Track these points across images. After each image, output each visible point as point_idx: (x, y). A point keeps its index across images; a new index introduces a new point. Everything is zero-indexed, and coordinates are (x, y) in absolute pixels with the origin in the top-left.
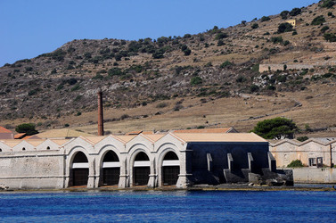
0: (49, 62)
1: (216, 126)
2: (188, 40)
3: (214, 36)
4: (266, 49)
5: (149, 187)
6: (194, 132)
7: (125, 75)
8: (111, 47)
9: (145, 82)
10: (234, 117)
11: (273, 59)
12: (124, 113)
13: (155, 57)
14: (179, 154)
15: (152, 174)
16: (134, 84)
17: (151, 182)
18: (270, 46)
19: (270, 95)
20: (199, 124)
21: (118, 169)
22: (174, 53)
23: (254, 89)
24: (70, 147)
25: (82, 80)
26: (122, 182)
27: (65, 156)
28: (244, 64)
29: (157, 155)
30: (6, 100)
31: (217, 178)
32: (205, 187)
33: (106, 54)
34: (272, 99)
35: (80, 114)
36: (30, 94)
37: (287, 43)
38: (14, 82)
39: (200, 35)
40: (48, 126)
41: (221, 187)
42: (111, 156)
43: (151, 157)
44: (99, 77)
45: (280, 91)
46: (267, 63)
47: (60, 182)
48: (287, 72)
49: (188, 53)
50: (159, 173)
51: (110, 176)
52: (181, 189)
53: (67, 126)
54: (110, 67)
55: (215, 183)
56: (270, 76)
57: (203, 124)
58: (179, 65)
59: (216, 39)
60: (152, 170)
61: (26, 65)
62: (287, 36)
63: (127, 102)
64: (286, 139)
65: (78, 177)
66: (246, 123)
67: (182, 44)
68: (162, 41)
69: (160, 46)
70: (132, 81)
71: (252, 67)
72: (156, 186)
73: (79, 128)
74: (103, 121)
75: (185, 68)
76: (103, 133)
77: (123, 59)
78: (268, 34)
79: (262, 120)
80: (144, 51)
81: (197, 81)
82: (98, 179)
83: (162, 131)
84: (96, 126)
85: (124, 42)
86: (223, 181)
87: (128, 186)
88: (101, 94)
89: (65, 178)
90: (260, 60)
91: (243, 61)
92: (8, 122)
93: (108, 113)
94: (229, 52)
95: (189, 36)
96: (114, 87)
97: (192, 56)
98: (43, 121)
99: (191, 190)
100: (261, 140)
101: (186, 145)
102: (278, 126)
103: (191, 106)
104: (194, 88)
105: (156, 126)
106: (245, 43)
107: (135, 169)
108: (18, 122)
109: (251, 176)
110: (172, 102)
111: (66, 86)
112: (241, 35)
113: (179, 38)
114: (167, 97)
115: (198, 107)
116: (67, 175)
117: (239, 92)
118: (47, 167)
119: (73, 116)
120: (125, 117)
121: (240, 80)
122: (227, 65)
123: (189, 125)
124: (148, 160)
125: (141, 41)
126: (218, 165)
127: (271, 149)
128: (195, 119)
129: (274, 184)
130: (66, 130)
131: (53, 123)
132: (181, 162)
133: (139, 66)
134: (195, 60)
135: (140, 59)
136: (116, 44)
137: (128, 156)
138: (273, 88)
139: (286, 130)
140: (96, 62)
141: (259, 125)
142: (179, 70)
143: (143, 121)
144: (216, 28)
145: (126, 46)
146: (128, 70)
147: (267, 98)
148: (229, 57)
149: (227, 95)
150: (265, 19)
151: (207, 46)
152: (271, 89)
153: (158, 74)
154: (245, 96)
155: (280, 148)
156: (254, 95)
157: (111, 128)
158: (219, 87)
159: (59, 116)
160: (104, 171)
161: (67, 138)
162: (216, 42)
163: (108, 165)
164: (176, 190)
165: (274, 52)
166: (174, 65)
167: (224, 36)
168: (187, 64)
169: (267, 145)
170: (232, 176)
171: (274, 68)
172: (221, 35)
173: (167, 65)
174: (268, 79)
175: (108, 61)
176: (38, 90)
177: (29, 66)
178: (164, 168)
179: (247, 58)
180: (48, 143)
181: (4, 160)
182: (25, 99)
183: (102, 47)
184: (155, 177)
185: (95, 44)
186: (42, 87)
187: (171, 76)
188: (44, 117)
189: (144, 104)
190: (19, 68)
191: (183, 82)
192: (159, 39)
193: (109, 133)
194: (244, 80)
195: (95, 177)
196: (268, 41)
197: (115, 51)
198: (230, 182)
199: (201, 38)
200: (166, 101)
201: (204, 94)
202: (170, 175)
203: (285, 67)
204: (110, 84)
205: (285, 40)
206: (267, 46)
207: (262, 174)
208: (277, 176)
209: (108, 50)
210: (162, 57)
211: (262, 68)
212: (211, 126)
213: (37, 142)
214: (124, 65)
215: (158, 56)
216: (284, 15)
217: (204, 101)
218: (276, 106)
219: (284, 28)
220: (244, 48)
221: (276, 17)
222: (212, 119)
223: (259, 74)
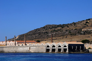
0: (42, 29)
5: (61, 52)
6: (70, 42)
7: (56, 31)
8: (54, 26)
9: (60, 33)
10: (77, 39)
11: (85, 28)
13: (62, 28)
14: (67, 46)
16: (58, 33)
17: (61, 51)
19: (84, 35)
20: (70, 40)
21: (55, 49)
22: (66, 27)
23: (81, 34)
25: (48, 32)
27: (45, 46)
29: (63, 46)
30: (35, 36)
32: (72, 52)
33: (53, 27)
34: (85, 36)
37: (87, 25)
38: (36, 32)
40: (42, 41)
41: (75, 53)
42: (54, 46)
44: (51, 31)
47: (45, 51)
48: (87, 31)
49: (68, 27)
50: (63, 50)
51: (54, 50)
52: (67, 53)
53: (46, 41)
54: (53, 30)
55: (74, 52)
57: (71, 40)
60: (62, 49)
61: (38, 29)
62: (87, 24)
63: (57, 36)
65: (48, 50)
66: (79, 40)
67: (67, 25)
68: (63, 25)
71: (81, 30)
72: (62, 52)
73: (48, 41)
74: (52, 40)
75: (68, 30)
76: (52, 42)
78: (84, 23)
80: (60, 27)
81: (70, 32)
84: (51, 41)
85: (56, 25)
87: (57, 52)
88: (52, 35)
90: (82, 29)
92: (35, 40)
93: (53, 38)
95: (69, 24)
96: (54, 33)
98: (41, 40)
99: (69, 53)
101: (68, 44)
102: (86, 41)
103: (69, 37)
104: (69, 34)
105: (62, 41)
106: (79, 25)
108: (37, 40)
109: (81, 50)
110: (65, 36)
111: (45, 33)
118: (42, 48)
119: (47, 39)
120: (56, 39)
121: (78, 32)
122: (76, 29)
123: (68, 41)
124: (61, 47)
125: (59, 25)
126: (74, 48)
129: (85, 52)
130: (45, 41)
132: (67, 48)
133: (59, 30)
134: (70, 28)
135: (59, 28)
136: (55, 25)
137: (57, 46)
138: (85, 34)
140: (51, 29)
141: (82, 41)
142: (66, 30)
143: (60, 40)
144: (74, 22)
145: (57, 26)
147: (84, 36)
148: (76, 28)
149: (76, 35)
150: (83, 21)
151: (72, 26)
154: (79, 35)
155: (86, 45)
156: (81, 35)
158: (74, 33)
159: (44, 39)
161: (46, 43)
162: (74, 25)
163: (53, 48)
165: (85, 27)
169: (84, 45)
170: (77, 50)
171: (85, 30)
172: (75, 24)
174: (84, 32)
178: (64, 49)
179: (80, 28)
180: (42, 44)
182: (38, 36)
185: (51, 25)
186: (41, 33)
188: (41, 39)
189: (60, 37)
191: (67, 33)
193: (53, 42)
194: (79, 32)
195: (51, 50)
197: (54, 27)
198: (77, 52)
199: (71, 24)
200: (64, 36)
202: (65, 50)
204: (53, 33)
206: (83, 26)
207: (83, 50)
211: (83, 30)
212: (73, 41)
213: (40, 44)
214: (56, 29)
215: (63, 28)
216: (87, 20)
217: (71, 36)
219: (87, 22)
220: (79, 26)
221: (85, 20)
222: (73, 40)
223: (82, 31)
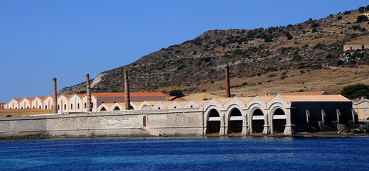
0: (191, 46)
1: (312, 90)
2: (291, 29)
3: (310, 25)
4: (348, 34)
5: (264, 134)
6: (296, 94)
7: (245, 54)
8: (235, 35)
9: (259, 59)
10: (326, 84)
11: (354, 41)
12: (245, 81)
13: (266, 41)
14: (285, 111)
15: (266, 125)
16: (251, 60)
17: (265, 131)
18: (352, 32)
19: (352, 67)
20: (299, 89)
21: (241, 122)
22: (280, 38)
23: (340, 63)
24: (206, 106)
25: (214, 58)
26: (244, 131)
27: (203, 112)
28: (332, 45)
29: (269, 111)
30: (162, 73)
31: (314, 128)
32: (305, 134)
33: (231, 40)
34: (354, 70)
35: (213, 82)
36: (179, 69)
37: (364, 30)
38: (168, 61)
39: (299, 25)
40: (191, 91)
41: (316, 134)
42: (236, 112)
43: (265, 112)
44: (226, 56)
45: (360, 64)
46: (349, 44)
47: (201, 130)
48: (365, 50)
49: (290, 38)
50: (271, 124)
51: (235, 127)
52: (288, 136)
53: (204, 91)
54: (234, 49)
55: (312, 131)
56: (352, 54)
57: (302, 88)
58: (284, 46)
59: (311, 27)
60: (266, 122)
61: (176, 49)
62: (363, 25)
63: (247, 73)
64: (366, 100)
65: (213, 127)
66: (335, 88)
67: (287, 32)
68: (271, 30)
69: (270, 33)
70: (250, 58)
71: (338, 47)
72: (269, 133)
73: (213, 92)
74: (230, 88)
75: (288, 48)
76: (230, 96)
77: (243, 43)
78: (349, 23)
79: (347, 85)
80: (258, 37)
81: (297, 58)
82: (227, 128)
83: (272, 94)
84: (225, 91)
85: (244, 31)
86: (318, 130)
87: (248, 134)
88: (228, 68)
89: (204, 128)
90: (344, 42)
91: (332, 43)
92: (164, 89)
93: (233, 81)
94: (321, 37)
95: (291, 26)
96: (237, 63)
97: (293, 40)
98: (188, 88)
99: (295, 137)
100: (346, 100)
101: (290, 104)
102: (359, 89)
103: (293, 76)
104: (295, 63)
105: (268, 90)
106: (332, 30)
107: (254, 122)
108: (170, 89)
109: (339, 126)
110: (279, 73)
111: (203, 63)
112: (329, 24)
113: (284, 27)
114: (275, 70)
115: (298, 77)
116: (205, 126)
117: (329, 65)
118: (191, 121)
119: (208, 84)
120: (245, 84)
121: (329, 57)
122: (319, 46)
123: (292, 89)
124: (263, 115)
125: (256, 30)
126: (315, 117)
127: (354, 106)
128: (296, 85)
129: (357, 132)
130: (204, 93)
131: (194, 89)
132: (287, 116)
133: (255, 48)
134: (296, 43)
135: (255, 43)
136: (238, 33)
137: (248, 112)
138: (355, 62)
139: (365, 92)
140: (224, 45)
141: (345, 89)
142: (284, 50)
143: (258, 87)
144: (311, 19)
145: (246, 34)
146: (247, 51)
147: (350, 69)
148: (321, 40)
149: (320, 67)
150: (347, 13)
151: (304, 33)
152: (352, 63)
153: (268, 53)
154: (334, 68)
155: (361, 106)
156: (340, 67)
157: (235, 92)
158: (314, 62)
159: (199, 84)
160: (231, 123)
161: (204, 99)
162: (311, 30)
163: (233, 118)
164: (284, 136)
165: (354, 36)
166: (280, 47)
167: (317, 25)
168: (290, 46)
169: (350, 104)
170: (325, 126)
171: (355, 48)
172: (315, 25)
173: (275, 47)
174: (350, 55)
175: (233, 44)
176: (184, 66)
177: (178, 49)
178: (275, 121)
179: (334, 41)
180: (191, 103)
181: (162, 115)
182: (176, 72)
183: (228, 35)
184: (268, 127)
185: (223, 33)
186: (187, 64)
187: (278, 55)
188: (188, 85)
189: (259, 75)
190: (171, 51)
191: (287, 59)
192: (269, 29)
193: (234, 96)
194: (332, 56)
195: (225, 127)
196: (350, 28)
197: (237, 37)
198: (324, 131)
199: (300, 27)
200: (275, 72)
201: (303, 67)
202: (279, 125)
203: (363, 47)
204: (234, 61)
205: (362, 27)
206: (349, 32)
207: (347, 125)
208: (359, 126)
209: (233, 37)
210: (271, 41)
211: (346, 48)
212: (308, 90)
213: (185, 102)
214: (244, 47)
215: (268, 40)
216: (361, 10)
217: (303, 72)
218: (357, 75)
219: (361, 19)
220: (332, 34)
221: (355, 11)
222: (309, 85)
223: (344, 52)
